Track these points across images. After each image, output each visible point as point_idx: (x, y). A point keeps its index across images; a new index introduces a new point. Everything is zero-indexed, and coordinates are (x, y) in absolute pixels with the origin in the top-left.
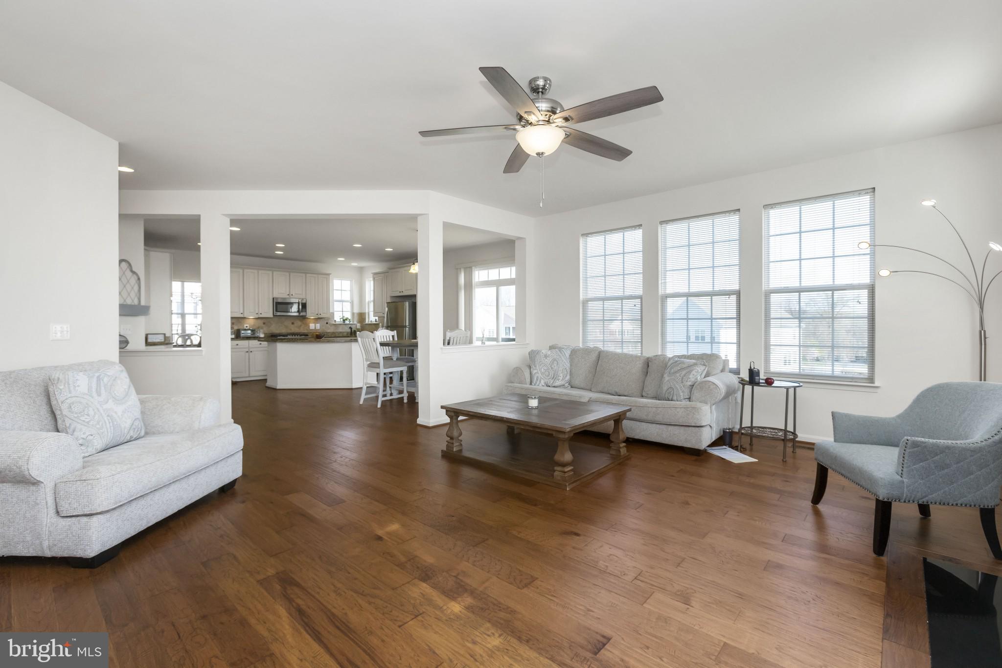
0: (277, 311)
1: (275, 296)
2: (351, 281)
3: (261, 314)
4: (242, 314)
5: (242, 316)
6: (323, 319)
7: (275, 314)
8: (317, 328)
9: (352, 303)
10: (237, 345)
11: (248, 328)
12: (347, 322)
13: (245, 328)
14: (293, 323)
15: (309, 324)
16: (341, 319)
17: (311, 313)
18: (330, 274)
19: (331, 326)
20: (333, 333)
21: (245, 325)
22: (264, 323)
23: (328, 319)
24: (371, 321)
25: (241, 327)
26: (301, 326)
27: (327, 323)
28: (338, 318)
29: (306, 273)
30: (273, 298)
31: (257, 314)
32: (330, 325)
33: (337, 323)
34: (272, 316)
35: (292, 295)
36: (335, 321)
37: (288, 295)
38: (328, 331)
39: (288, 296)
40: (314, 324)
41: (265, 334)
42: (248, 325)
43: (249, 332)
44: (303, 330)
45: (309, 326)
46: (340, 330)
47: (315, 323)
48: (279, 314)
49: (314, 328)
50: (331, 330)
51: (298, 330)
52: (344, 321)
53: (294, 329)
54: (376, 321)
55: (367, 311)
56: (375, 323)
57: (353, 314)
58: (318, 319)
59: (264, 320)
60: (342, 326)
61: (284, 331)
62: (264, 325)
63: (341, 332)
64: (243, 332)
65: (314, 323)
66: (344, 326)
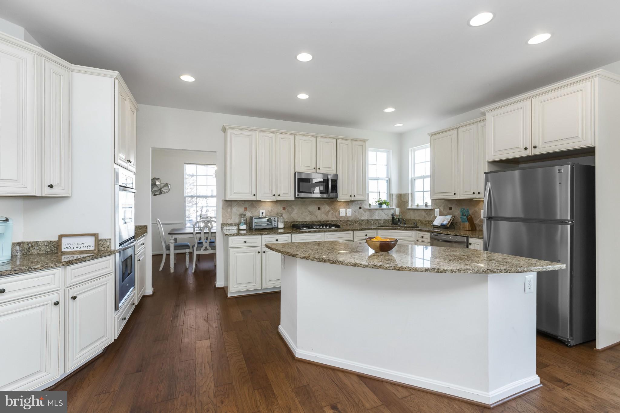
0: (299, 191)
1: (297, 170)
2: (387, 152)
3: (279, 195)
4: (254, 195)
5: (254, 198)
6: (356, 202)
7: (297, 196)
8: (348, 215)
9: (389, 182)
10: (245, 242)
11: (264, 215)
12: (384, 206)
13: (261, 215)
14: (319, 208)
15: (339, 208)
16: (376, 202)
17: (343, 194)
18: (367, 140)
19: (365, 212)
20: (368, 220)
21: (261, 211)
22: (284, 209)
23: (362, 201)
24: (418, 205)
25: (255, 214)
26: (329, 212)
27: (360, 208)
28: (373, 201)
29: (336, 139)
30: (295, 173)
31: (274, 195)
32: (363, 210)
33: (372, 208)
34: (293, 199)
35: (319, 169)
36: (370, 205)
37: (314, 168)
38: (362, 218)
39: (314, 171)
40: (345, 210)
41: (285, 223)
42: (264, 211)
43: (265, 220)
44: (330, 217)
45: (339, 212)
46: (376, 216)
47: (346, 208)
48: (303, 195)
49: (344, 215)
50: (365, 217)
51: (325, 216)
52: (381, 204)
53: (321, 215)
54: (426, 206)
55: (410, 192)
56: (424, 208)
57: (390, 195)
58: (349, 203)
59: (284, 204)
60: (378, 211)
61: (308, 218)
62: (284, 211)
63: (377, 220)
64: (256, 220)
65: (344, 208)
66: (381, 212)
